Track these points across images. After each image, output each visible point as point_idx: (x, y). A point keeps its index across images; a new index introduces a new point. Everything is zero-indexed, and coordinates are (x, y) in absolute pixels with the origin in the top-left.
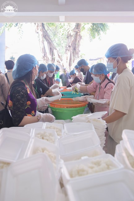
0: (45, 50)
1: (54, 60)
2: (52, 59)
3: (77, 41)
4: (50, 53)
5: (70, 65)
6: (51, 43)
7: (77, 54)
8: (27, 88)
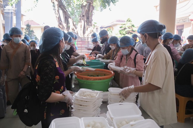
0: (60, 19)
1: (69, 28)
2: (67, 27)
3: (90, 12)
4: (65, 22)
5: (84, 33)
6: (66, 12)
7: (91, 22)
8: (55, 62)
